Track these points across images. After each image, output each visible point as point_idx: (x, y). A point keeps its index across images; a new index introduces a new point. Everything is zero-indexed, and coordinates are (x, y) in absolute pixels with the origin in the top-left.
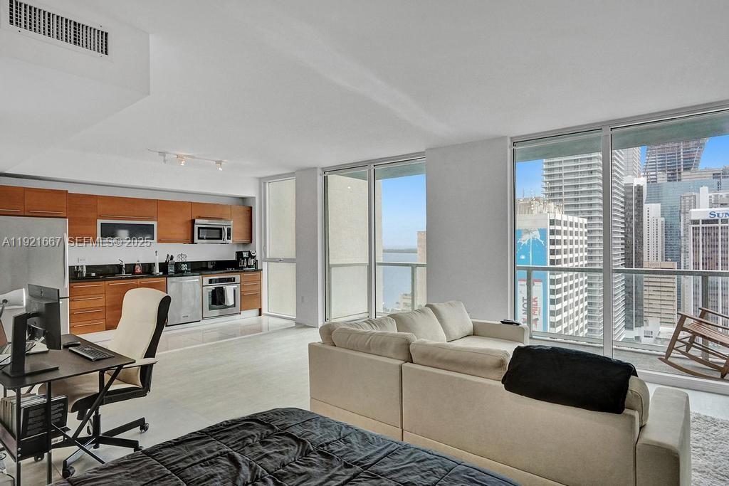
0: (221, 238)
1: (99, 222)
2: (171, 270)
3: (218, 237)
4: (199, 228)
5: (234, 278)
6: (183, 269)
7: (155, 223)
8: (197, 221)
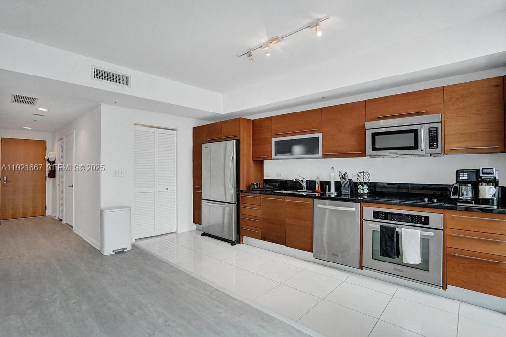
0: (416, 146)
1: (274, 140)
2: (346, 191)
3: (413, 145)
4: (374, 135)
5: (427, 218)
6: (360, 192)
7: (320, 135)
8: (368, 125)
